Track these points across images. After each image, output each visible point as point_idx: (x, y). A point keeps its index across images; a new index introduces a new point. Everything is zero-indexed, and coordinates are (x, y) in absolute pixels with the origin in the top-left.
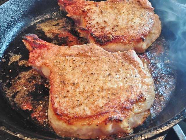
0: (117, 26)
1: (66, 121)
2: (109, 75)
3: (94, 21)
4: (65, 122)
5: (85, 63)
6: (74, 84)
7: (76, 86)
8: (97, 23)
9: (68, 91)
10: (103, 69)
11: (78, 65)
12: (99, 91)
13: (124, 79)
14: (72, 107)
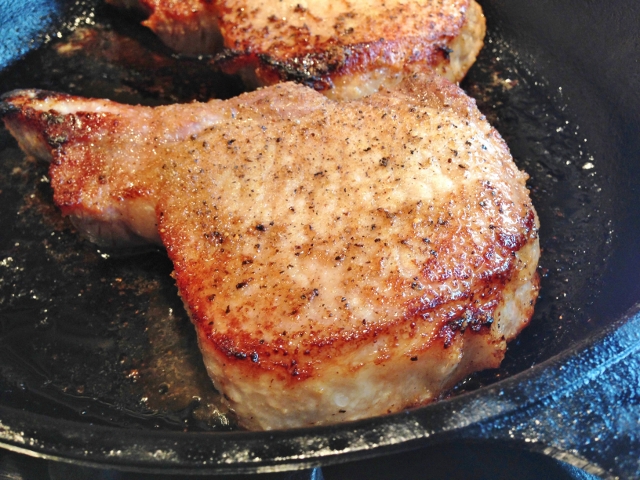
0: (352, 15)
1: (279, 370)
2: (384, 163)
3: (259, 15)
4: (281, 378)
5: (278, 140)
6: (260, 228)
7: (274, 234)
8: (272, 19)
9: (247, 261)
10: (351, 148)
11: (252, 157)
12: (373, 227)
13: (450, 161)
14: (289, 311)
